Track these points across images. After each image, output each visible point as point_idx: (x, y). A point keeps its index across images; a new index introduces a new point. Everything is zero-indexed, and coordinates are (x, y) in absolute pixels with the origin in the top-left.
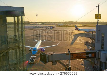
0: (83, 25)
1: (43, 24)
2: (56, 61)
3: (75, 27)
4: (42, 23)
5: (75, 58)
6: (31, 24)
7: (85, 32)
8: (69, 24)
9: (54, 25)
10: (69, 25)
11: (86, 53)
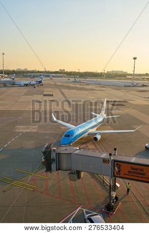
6: (128, 77)
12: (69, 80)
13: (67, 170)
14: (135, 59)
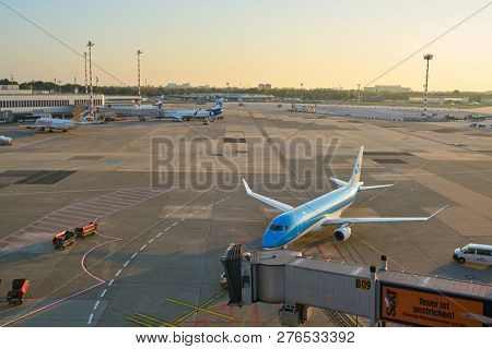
1: (473, 103)
4: (467, 100)
5: (406, 314)
12: (279, 106)
13: (275, 303)
14: (428, 58)
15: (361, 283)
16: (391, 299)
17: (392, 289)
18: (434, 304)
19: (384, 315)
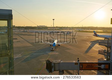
0: (104, 31)
1: (61, 29)
2: (63, 71)
3: (93, 33)
4: (59, 28)
5: (85, 68)
6: (48, 28)
7: (105, 39)
8: (88, 29)
9: (71, 31)
10: (88, 31)
11: (98, 64)
12: (20, 31)
13: (58, 71)
14: (54, 20)
15: (76, 64)
16: (82, 66)
17: (82, 64)
18: (90, 65)
19: (81, 69)
